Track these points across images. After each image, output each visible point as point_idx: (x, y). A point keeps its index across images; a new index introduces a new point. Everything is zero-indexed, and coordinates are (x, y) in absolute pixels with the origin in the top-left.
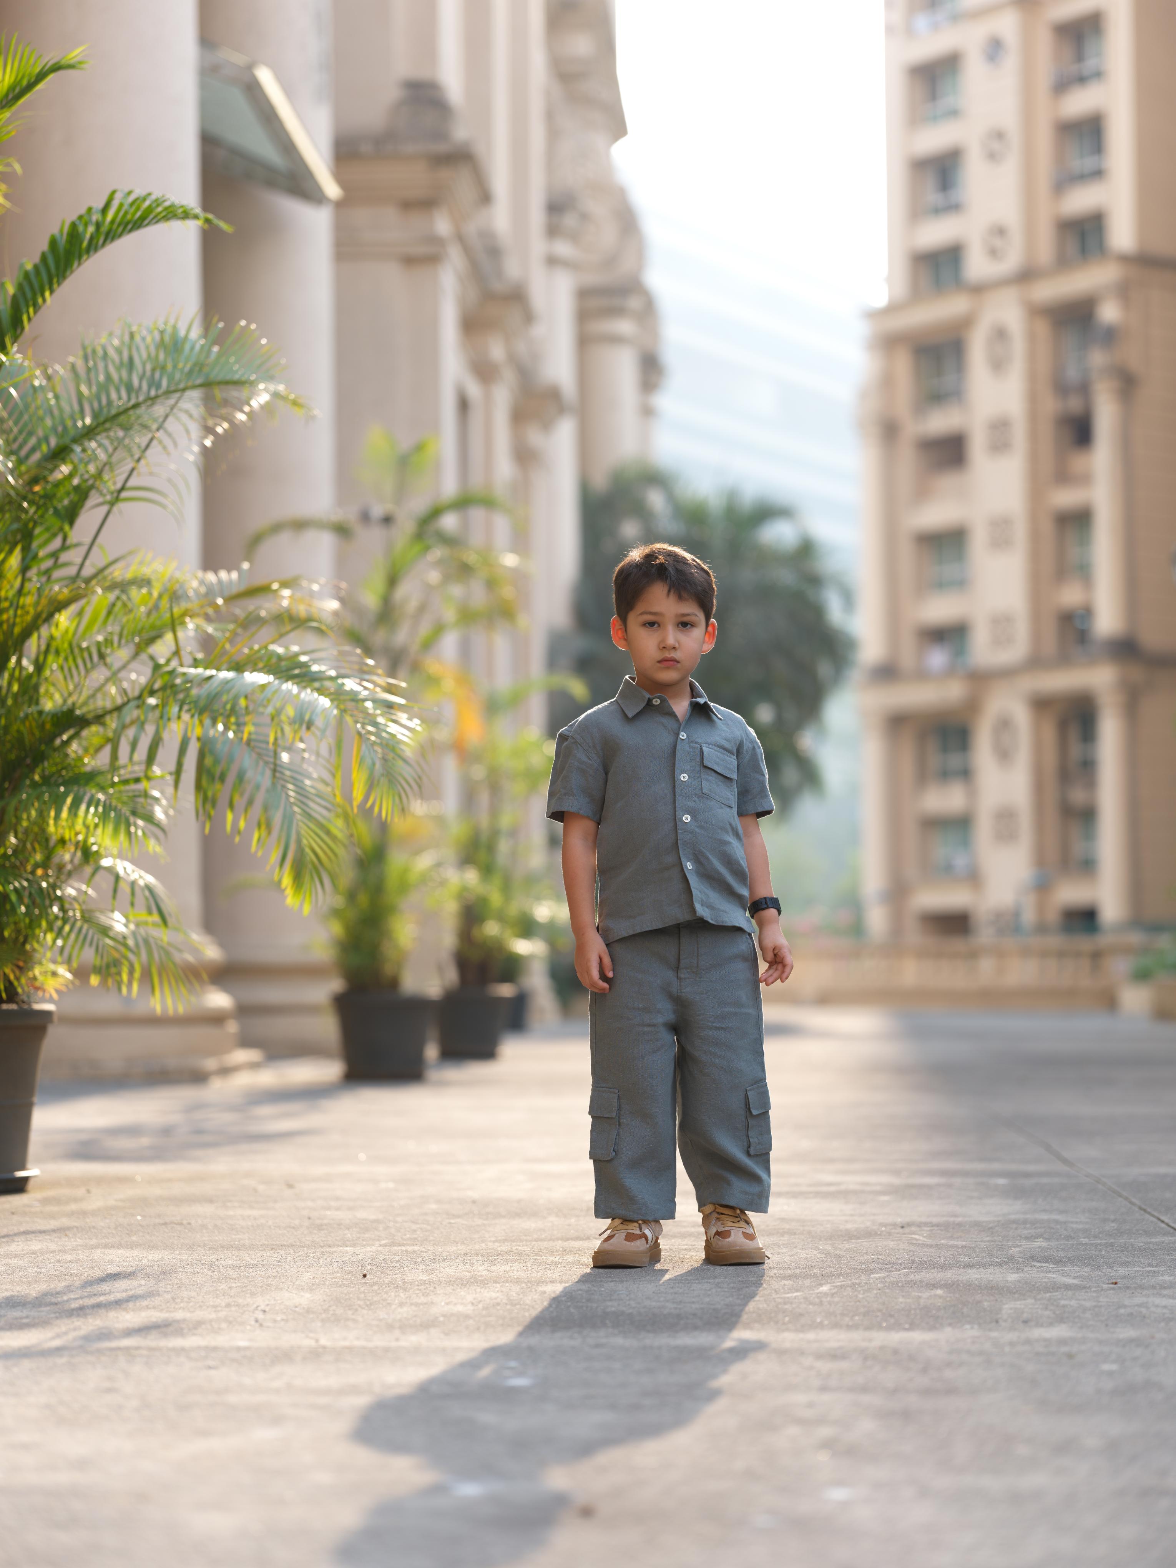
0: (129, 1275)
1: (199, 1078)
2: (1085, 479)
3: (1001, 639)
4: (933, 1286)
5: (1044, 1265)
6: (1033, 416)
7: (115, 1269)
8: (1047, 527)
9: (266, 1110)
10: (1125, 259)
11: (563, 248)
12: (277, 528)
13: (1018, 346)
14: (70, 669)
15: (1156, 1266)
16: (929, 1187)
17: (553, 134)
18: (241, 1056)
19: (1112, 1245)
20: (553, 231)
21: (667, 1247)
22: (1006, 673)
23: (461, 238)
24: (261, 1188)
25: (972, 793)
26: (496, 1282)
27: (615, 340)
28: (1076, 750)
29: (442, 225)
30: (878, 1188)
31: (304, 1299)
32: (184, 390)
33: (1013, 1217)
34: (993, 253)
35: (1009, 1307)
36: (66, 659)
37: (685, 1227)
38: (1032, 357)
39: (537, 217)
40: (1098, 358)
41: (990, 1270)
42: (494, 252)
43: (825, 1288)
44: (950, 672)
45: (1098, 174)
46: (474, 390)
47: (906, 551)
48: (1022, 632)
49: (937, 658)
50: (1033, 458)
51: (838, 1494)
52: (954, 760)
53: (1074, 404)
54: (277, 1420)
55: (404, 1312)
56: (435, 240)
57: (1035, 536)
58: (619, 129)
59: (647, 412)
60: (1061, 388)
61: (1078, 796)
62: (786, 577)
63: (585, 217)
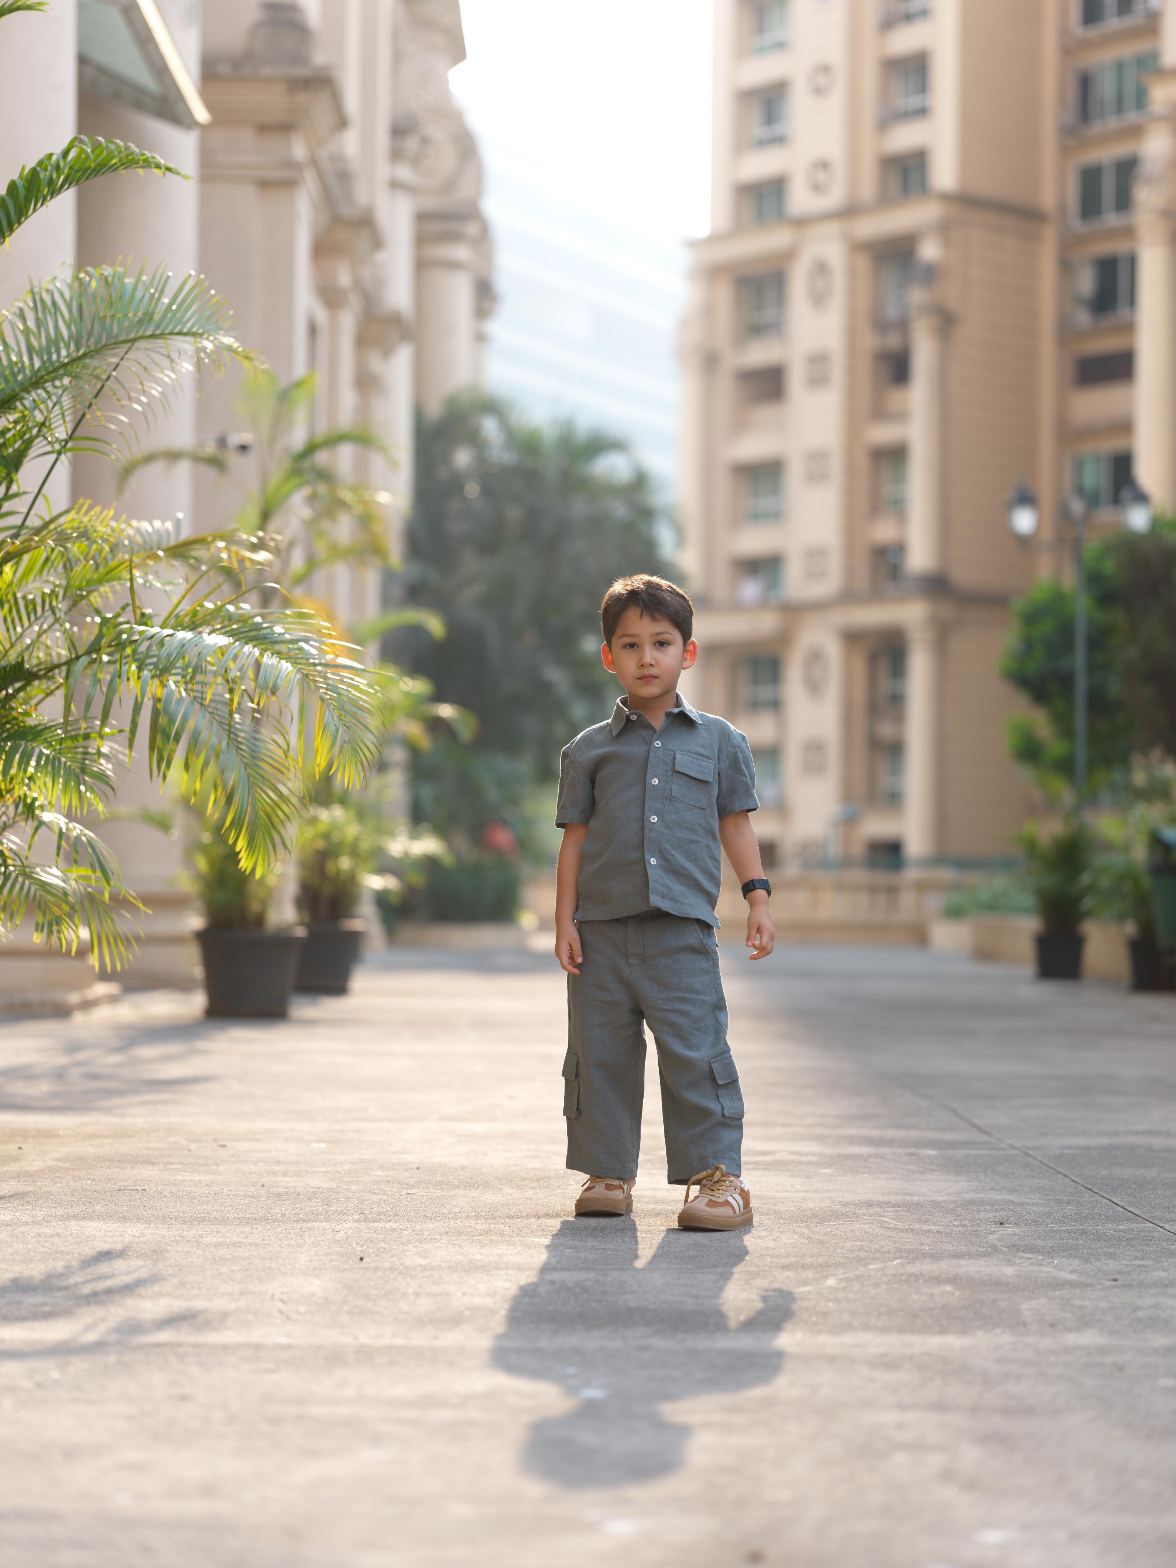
0: (121, 1253)
1: (62, 1012)
2: (902, 416)
3: (814, 574)
4: (938, 1280)
5: (1031, 1256)
6: (852, 351)
7: (105, 1247)
8: (863, 461)
9: (147, 1052)
10: (946, 198)
11: (404, 173)
12: (150, 458)
13: (839, 281)
14: (13, 621)
15: (1143, 1259)
16: (865, 1158)
17: (398, 57)
18: (101, 989)
19: (1083, 1232)
20: (396, 155)
21: (644, 1228)
22: (818, 606)
23: (314, 162)
24: (193, 1147)
25: (782, 725)
26: (498, 1269)
27: (453, 265)
28: (885, 685)
29: (299, 151)
30: (813, 1159)
31: (315, 1286)
32: (134, 341)
33: (968, 1196)
34: (817, 188)
35: (1028, 1307)
36: (10, 611)
37: (647, 1203)
38: (852, 292)
39: (382, 140)
40: (917, 296)
41: (982, 1262)
42: (345, 177)
43: (831, 1282)
44: (763, 605)
45: (922, 112)
46: (322, 316)
47: (723, 480)
48: (835, 565)
49: (751, 590)
50: (851, 392)
51: (993, 1537)
52: (765, 692)
53: (893, 341)
54: (376, 1439)
55: (424, 1305)
56: (290, 164)
57: (850, 471)
58: (458, 53)
59: (481, 338)
60: (880, 325)
61: (886, 730)
62: (620, 510)
63: (425, 141)
